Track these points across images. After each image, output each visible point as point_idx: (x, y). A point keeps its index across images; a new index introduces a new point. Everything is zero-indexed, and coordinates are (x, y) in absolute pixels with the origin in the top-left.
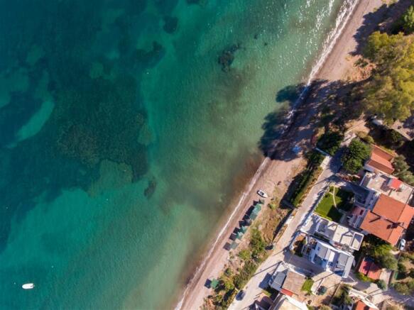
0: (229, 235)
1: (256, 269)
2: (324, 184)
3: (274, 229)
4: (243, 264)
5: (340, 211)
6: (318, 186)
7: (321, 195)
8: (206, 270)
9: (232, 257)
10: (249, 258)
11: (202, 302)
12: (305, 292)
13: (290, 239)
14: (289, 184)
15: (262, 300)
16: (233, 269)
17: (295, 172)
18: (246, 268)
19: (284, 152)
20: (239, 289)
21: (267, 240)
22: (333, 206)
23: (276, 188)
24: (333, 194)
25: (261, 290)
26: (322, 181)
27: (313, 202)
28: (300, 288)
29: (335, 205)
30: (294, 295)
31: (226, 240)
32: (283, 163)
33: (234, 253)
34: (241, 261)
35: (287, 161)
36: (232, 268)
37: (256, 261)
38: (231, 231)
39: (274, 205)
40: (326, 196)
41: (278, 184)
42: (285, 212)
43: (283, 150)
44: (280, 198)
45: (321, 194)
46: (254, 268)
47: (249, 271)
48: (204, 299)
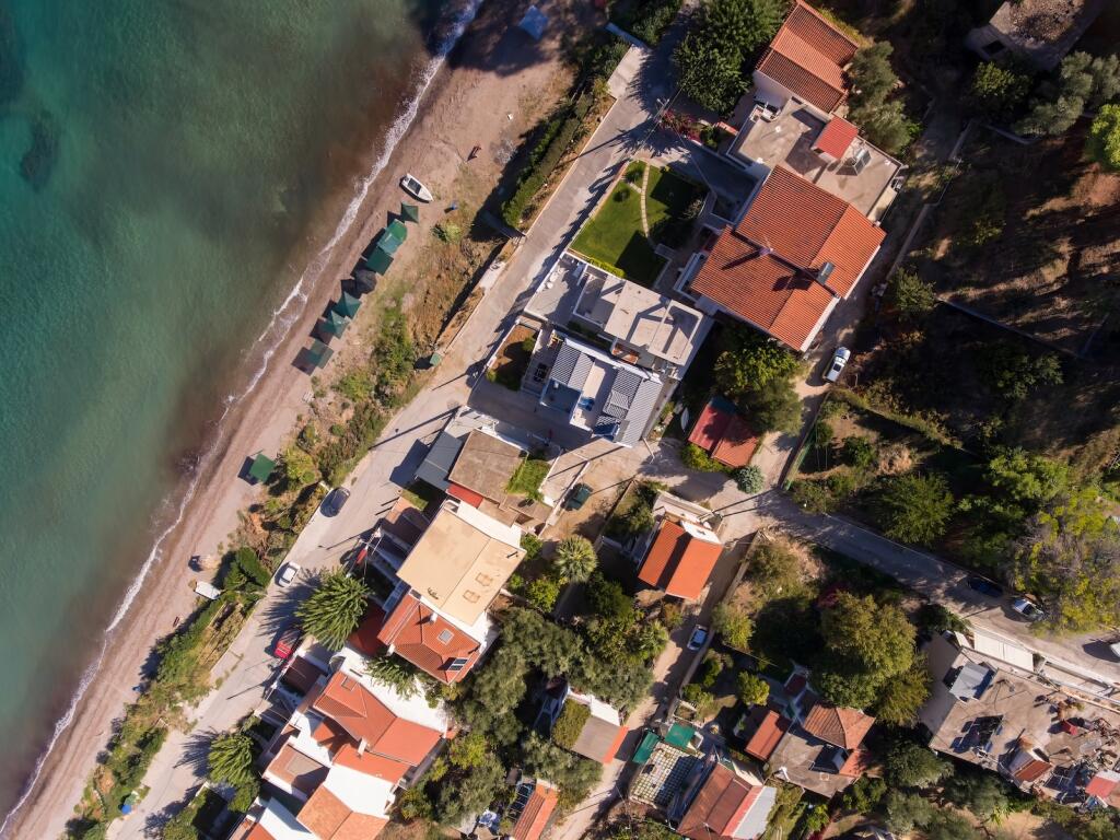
0: (309, 326)
1: (383, 425)
2: (615, 154)
3: (447, 306)
4: (349, 413)
5: (659, 249)
6: (594, 159)
7: (599, 190)
8: (242, 432)
9: (320, 395)
10: (365, 396)
11: (236, 523)
12: (522, 496)
13: (492, 337)
14: (507, 158)
15: (401, 518)
16: (319, 430)
17: (529, 111)
18: (355, 426)
19: (495, 38)
20: (329, 483)
21: (422, 339)
22: (638, 235)
23: (464, 171)
24: (641, 190)
25: (395, 489)
26: (609, 143)
27: (574, 217)
28: (504, 484)
29: (646, 228)
30: (484, 503)
31: (303, 340)
32: (491, 78)
33: (326, 383)
34: (345, 406)
35: (504, 74)
36: (316, 424)
37: (384, 404)
38: (317, 314)
39: (453, 229)
40: (618, 197)
41: (471, 157)
42: (482, 250)
43: (491, 29)
44: (475, 206)
45: (602, 190)
46: (376, 424)
47: (362, 433)
48: (239, 512)
